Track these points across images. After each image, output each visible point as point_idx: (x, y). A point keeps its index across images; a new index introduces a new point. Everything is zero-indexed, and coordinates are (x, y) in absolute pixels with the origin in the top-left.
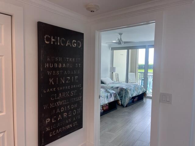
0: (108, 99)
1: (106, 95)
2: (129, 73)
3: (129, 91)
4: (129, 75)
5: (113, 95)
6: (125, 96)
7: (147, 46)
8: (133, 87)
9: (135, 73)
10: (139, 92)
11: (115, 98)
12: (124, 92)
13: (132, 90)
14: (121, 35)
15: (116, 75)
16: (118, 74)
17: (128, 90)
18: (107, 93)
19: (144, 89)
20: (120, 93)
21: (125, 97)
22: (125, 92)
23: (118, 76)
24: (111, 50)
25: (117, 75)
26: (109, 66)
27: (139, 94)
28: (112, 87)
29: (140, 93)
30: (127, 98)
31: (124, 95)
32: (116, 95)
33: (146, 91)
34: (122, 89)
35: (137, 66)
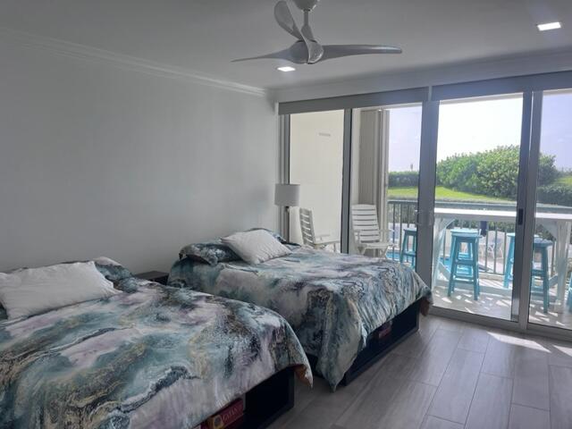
0: (233, 377)
1: (221, 354)
2: (352, 207)
3: (354, 306)
4: (353, 212)
5: (265, 345)
6: (334, 330)
7: (430, 89)
8: (374, 279)
9: (374, 207)
10: (399, 299)
11: (278, 356)
12: (330, 309)
13: (369, 298)
14: (306, 10)
15: (301, 217)
16: (308, 213)
17: (350, 301)
18: (228, 339)
19: (422, 283)
20: (309, 313)
21: (335, 338)
22: (337, 313)
23: (308, 220)
24: (280, 113)
25: (307, 217)
26: (272, 180)
27: (400, 311)
28: (276, 282)
29: (407, 305)
30: (347, 345)
31: (328, 326)
32: (287, 336)
33: (429, 293)
34: (320, 297)
35: (384, 180)
